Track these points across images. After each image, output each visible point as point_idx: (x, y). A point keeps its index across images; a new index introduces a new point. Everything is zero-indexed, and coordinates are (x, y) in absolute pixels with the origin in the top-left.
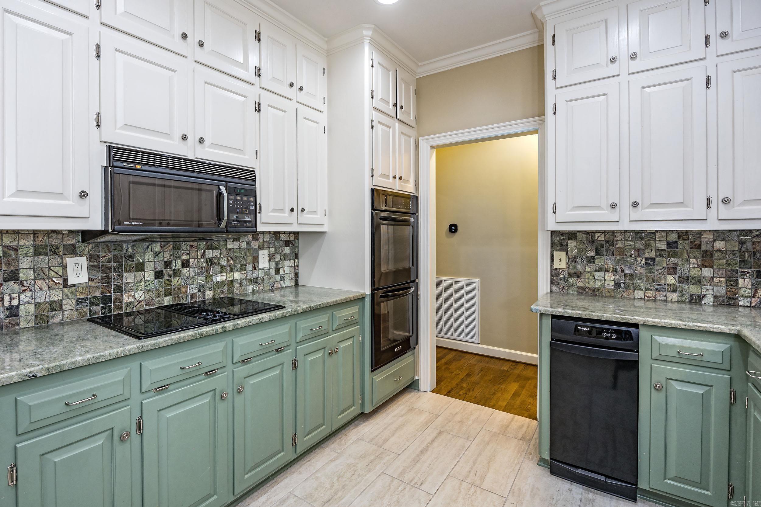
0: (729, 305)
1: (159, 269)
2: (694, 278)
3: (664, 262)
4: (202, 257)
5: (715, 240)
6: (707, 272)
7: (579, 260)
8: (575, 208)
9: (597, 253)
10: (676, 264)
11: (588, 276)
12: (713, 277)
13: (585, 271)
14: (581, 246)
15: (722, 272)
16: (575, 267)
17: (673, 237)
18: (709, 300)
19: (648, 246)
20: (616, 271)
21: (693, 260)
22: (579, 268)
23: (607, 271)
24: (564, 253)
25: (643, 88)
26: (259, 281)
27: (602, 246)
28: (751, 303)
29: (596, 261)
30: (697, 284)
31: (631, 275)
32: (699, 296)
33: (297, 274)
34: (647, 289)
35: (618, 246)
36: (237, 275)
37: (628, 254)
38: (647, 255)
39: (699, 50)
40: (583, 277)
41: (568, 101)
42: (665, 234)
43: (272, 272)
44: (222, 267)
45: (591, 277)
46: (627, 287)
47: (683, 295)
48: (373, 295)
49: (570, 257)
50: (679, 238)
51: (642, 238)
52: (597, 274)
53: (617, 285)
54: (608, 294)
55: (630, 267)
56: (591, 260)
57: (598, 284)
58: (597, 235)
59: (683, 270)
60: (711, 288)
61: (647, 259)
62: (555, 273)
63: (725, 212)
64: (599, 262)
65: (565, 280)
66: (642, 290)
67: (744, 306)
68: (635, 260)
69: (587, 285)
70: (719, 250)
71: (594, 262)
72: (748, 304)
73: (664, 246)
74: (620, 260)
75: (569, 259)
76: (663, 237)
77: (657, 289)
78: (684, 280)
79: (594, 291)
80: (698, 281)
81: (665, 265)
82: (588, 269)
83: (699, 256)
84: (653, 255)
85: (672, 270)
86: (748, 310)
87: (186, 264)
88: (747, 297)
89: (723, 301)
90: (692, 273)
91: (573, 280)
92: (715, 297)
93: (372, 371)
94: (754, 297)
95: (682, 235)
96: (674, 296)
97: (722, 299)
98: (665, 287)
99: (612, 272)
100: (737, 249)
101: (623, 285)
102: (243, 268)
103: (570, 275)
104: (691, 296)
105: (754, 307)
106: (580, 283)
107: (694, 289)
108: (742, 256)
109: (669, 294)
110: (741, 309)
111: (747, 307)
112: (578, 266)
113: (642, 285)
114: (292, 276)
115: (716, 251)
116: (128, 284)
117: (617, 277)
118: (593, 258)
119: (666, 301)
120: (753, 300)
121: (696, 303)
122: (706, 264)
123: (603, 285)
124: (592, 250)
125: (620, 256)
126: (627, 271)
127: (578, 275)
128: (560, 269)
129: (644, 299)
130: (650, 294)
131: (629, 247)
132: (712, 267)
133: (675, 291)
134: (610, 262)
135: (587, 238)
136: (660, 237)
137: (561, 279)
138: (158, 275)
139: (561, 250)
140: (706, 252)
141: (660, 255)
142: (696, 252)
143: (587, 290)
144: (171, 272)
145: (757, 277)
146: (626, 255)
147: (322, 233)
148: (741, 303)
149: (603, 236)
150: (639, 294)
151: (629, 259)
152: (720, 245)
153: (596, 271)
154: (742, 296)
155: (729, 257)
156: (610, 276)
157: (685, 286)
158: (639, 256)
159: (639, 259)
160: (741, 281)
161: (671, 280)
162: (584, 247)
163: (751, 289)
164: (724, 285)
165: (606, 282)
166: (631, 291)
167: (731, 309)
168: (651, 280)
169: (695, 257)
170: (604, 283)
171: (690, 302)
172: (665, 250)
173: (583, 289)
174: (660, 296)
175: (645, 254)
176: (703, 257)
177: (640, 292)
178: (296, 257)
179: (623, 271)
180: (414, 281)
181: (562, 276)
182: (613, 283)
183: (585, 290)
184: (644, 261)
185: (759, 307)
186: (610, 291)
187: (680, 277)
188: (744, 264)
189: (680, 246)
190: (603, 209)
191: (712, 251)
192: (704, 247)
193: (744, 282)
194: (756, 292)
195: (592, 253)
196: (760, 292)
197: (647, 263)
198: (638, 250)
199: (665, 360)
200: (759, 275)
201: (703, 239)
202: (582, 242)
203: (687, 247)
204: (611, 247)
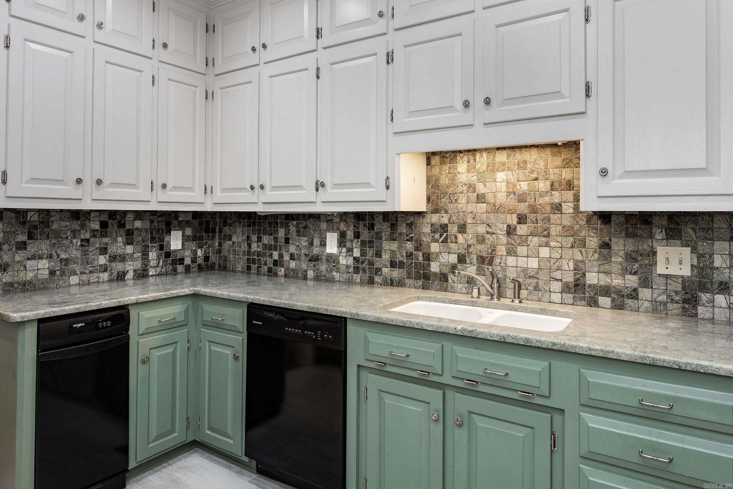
0: (143, 276)
2: (120, 256)
3: (97, 242)
5: (135, 220)
6: (129, 249)
8: (34, 180)
9: (31, 237)
10: (107, 244)
11: (17, 267)
12: (133, 254)
13: (14, 261)
14: (8, 229)
15: (139, 248)
17: (105, 218)
18: (130, 275)
19: (83, 226)
20: (50, 257)
21: (120, 239)
23: (41, 258)
27: (36, 228)
28: (156, 272)
29: (28, 247)
30: (122, 261)
31: (67, 260)
32: (123, 272)
34: (82, 273)
35: (53, 227)
37: (64, 236)
38: (82, 237)
40: (11, 269)
41: (26, 39)
42: (98, 214)
45: (22, 268)
46: (63, 273)
47: (111, 274)
50: (110, 218)
51: (78, 218)
52: (29, 263)
53: (52, 273)
54: (42, 286)
55: (66, 251)
56: (22, 246)
57: (30, 275)
58: (29, 215)
59: (112, 250)
60: (131, 263)
61: (82, 240)
64: (32, 248)
66: (77, 275)
67: (152, 276)
68: (71, 242)
69: (16, 279)
70: (137, 229)
71: (25, 249)
72: (154, 273)
73: (97, 226)
74: (55, 243)
76: (96, 217)
77: (90, 272)
78: (113, 258)
79: (25, 284)
80: (123, 258)
81: (98, 246)
82: (18, 258)
83: (124, 234)
84: (88, 236)
85: (103, 251)
86: (154, 278)
88: (154, 267)
89: (140, 274)
90: (119, 251)
92: (135, 271)
94: (158, 267)
95: (112, 214)
96: (105, 276)
97: (139, 272)
98: (98, 268)
99: (47, 258)
100: (148, 227)
101: (58, 273)
104: (118, 273)
105: (158, 275)
107: (119, 266)
108: (152, 233)
109: (101, 275)
110: (151, 278)
111: (154, 275)
112: (4, 256)
113: (77, 268)
115: (136, 229)
117: (53, 263)
118: (25, 243)
119: (98, 282)
120: (158, 269)
121: (121, 279)
122: (129, 242)
123: (36, 276)
124: (22, 234)
125: (56, 238)
126: (63, 256)
129: (79, 284)
130: (85, 277)
131: (65, 228)
132: (133, 244)
133: (105, 270)
134: (43, 246)
135: (17, 218)
136: (93, 217)
140: (128, 230)
141: (94, 236)
142: (122, 232)
143: (16, 285)
145: (159, 250)
146: (62, 238)
148: (150, 273)
149: (36, 216)
150: (74, 280)
151: (65, 242)
152: (138, 224)
153: (28, 259)
154: (151, 267)
155: (144, 234)
156: (44, 264)
157: (113, 264)
158: (74, 237)
159: (75, 241)
160: (150, 254)
161: (102, 260)
162: (13, 229)
163: (156, 260)
164: (140, 259)
165: (40, 272)
166: (67, 278)
167: (145, 280)
168: (85, 262)
169: (121, 236)
170: (37, 274)
171: (117, 280)
172: (98, 230)
173: (11, 284)
174: (93, 278)
175: (80, 235)
176: (127, 235)
177: (75, 277)
179: (58, 256)
182: (47, 272)
183: (13, 286)
184: (79, 243)
185: (161, 275)
186: (44, 282)
187: (110, 256)
188: (153, 239)
189: (110, 226)
190: (65, 184)
191: (133, 230)
192: (128, 227)
193: (153, 255)
194: (159, 263)
195: (22, 238)
196: (161, 261)
197: (82, 245)
198: (74, 232)
199: (148, 332)
200: (161, 248)
201: (127, 219)
202: (9, 223)
203: (116, 226)
204: (46, 230)
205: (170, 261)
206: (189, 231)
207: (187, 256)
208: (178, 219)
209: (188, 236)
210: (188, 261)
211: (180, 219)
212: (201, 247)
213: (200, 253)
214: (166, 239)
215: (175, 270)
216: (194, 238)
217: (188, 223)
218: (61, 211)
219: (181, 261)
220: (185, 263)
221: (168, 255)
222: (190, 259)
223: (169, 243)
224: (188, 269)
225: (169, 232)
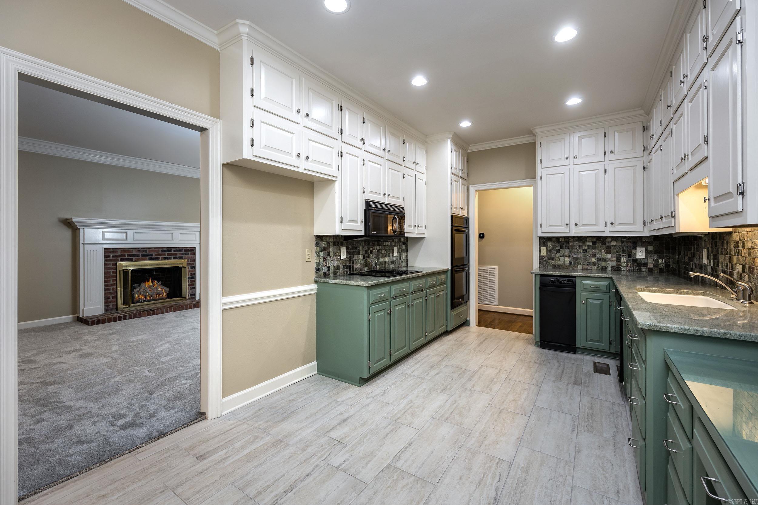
0: (618, 270)
1: (364, 254)
2: (603, 259)
3: (591, 252)
4: (376, 249)
5: (612, 241)
6: (609, 256)
7: (553, 251)
8: (551, 226)
9: (561, 248)
10: (596, 252)
11: (557, 259)
12: (611, 258)
13: (556, 257)
14: (553, 245)
15: (615, 255)
16: (551, 255)
17: (594, 240)
18: (609, 269)
19: (584, 244)
20: (569, 256)
21: (603, 250)
22: (553, 255)
23: (566, 256)
24: (545, 248)
25: (579, 172)
26: (394, 263)
27: (563, 244)
28: (626, 269)
29: (561, 252)
30: (605, 261)
31: (576, 258)
32: (605, 267)
33: (407, 260)
34: (584, 265)
35: (571, 244)
36: (387, 259)
38: (583, 248)
39: (601, 157)
40: (554, 260)
41: (547, 175)
42: (591, 238)
43: (399, 258)
44: (382, 254)
45: (558, 260)
46: (575, 263)
47: (598, 267)
48: (452, 269)
49: (549, 250)
50: (597, 240)
51: (581, 240)
52: (561, 258)
53: (570, 263)
54: (566, 268)
55: (576, 254)
56: (558, 251)
57: (562, 263)
58: (561, 239)
59: (599, 255)
60: (610, 263)
61: (583, 250)
62: (541, 258)
63: (612, 229)
64: (562, 252)
65: (546, 261)
67: (623, 271)
68: (578, 251)
70: (613, 246)
71: (560, 252)
72: (625, 270)
73: (590, 244)
74: (571, 251)
75: (548, 251)
76: (590, 240)
77: (588, 265)
78: (599, 259)
79: (560, 266)
80: (605, 260)
81: (591, 253)
82: (557, 256)
83: (605, 248)
84: (586, 248)
85: (594, 255)
86: (625, 272)
87: (371, 253)
88: (625, 266)
89: (615, 269)
90: (603, 256)
91: (550, 261)
92: (612, 267)
93: (451, 309)
94: (627, 266)
95: (598, 238)
96: (595, 267)
98: (591, 263)
99: (568, 257)
100: (620, 245)
101: (573, 263)
102: (389, 256)
103: (549, 259)
104: (602, 267)
105: (627, 271)
106: (553, 263)
107: (603, 264)
108: (623, 248)
109: (593, 267)
110: (622, 272)
111: (625, 271)
113: (582, 262)
114: (406, 261)
115: (612, 246)
116: (356, 260)
117: (570, 259)
118: (559, 250)
119: (591, 270)
120: (627, 267)
121: (604, 270)
122: (608, 252)
124: (559, 246)
125: (572, 249)
126: (575, 256)
127: (552, 259)
128: (543, 256)
129: (582, 269)
130: (585, 267)
131: (576, 244)
132: (611, 253)
133: (595, 265)
134: (566, 252)
135: (556, 240)
137: (544, 261)
138: (364, 257)
139: (544, 246)
140: (608, 246)
141: (589, 248)
142: (604, 247)
143: (556, 266)
144: (367, 256)
145: (628, 257)
146: (574, 249)
147: (423, 238)
148: (622, 269)
149: (564, 239)
150: (580, 267)
151: (576, 250)
152: (614, 243)
153: (561, 256)
154: (623, 266)
155: (618, 248)
156: (567, 259)
157: (599, 262)
159: (580, 250)
160: (622, 259)
161: (594, 260)
162: (555, 245)
163: (626, 263)
164: (615, 261)
166: (577, 266)
167: (619, 273)
168: (585, 260)
170: (564, 262)
171: (602, 270)
172: (591, 246)
173: (555, 265)
176: (607, 249)
177: (580, 266)
178: (407, 251)
179: (573, 256)
180: (467, 265)
181: (545, 260)
182: (568, 262)
184: (582, 251)
185: (629, 271)
186: (567, 266)
187: (597, 258)
188: (623, 251)
189: (597, 244)
190: (562, 227)
191: (611, 246)
192: (607, 244)
193: (624, 260)
194: (628, 264)
195: (558, 248)
196: (630, 264)
197: (583, 252)
198: (579, 246)
199: (586, 290)
200: (630, 256)
201: (607, 241)
202: (554, 242)
203: (600, 244)
204: (568, 245)
205: (636, 264)
206: (650, 248)
207: (650, 263)
208: (642, 241)
209: (650, 251)
210: (650, 265)
211: (644, 241)
212: (662, 258)
213: (660, 261)
214: (633, 252)
215: (640, 270)
216: (655, 252)
217: (650, 243)
218: (574, 237)
219: (645, 265)
220: (648, 266)
221: (635, 260)
222: (652, 264)
223: (635, 254)
224: (650, 271)
225: (635, 248)
